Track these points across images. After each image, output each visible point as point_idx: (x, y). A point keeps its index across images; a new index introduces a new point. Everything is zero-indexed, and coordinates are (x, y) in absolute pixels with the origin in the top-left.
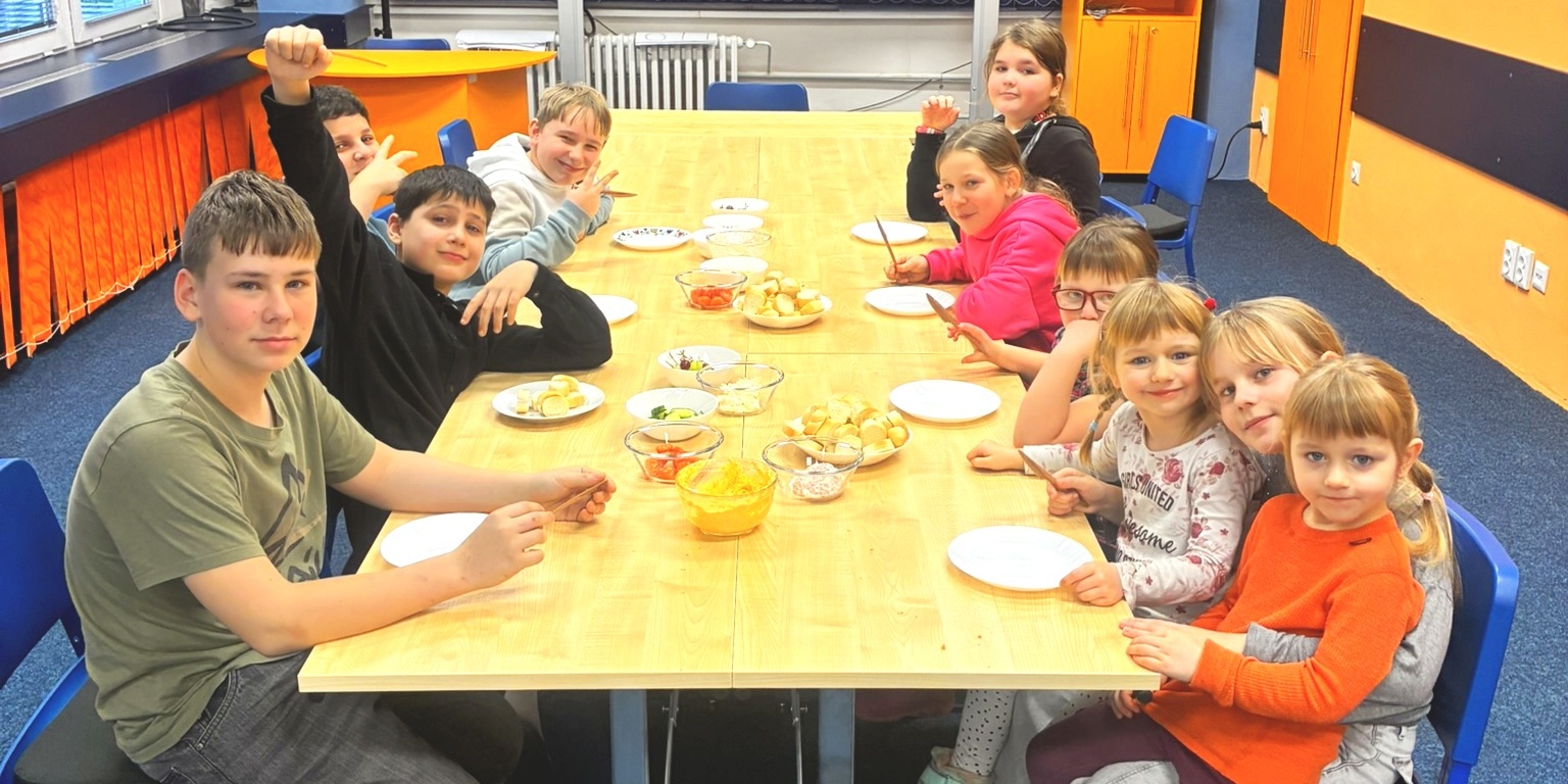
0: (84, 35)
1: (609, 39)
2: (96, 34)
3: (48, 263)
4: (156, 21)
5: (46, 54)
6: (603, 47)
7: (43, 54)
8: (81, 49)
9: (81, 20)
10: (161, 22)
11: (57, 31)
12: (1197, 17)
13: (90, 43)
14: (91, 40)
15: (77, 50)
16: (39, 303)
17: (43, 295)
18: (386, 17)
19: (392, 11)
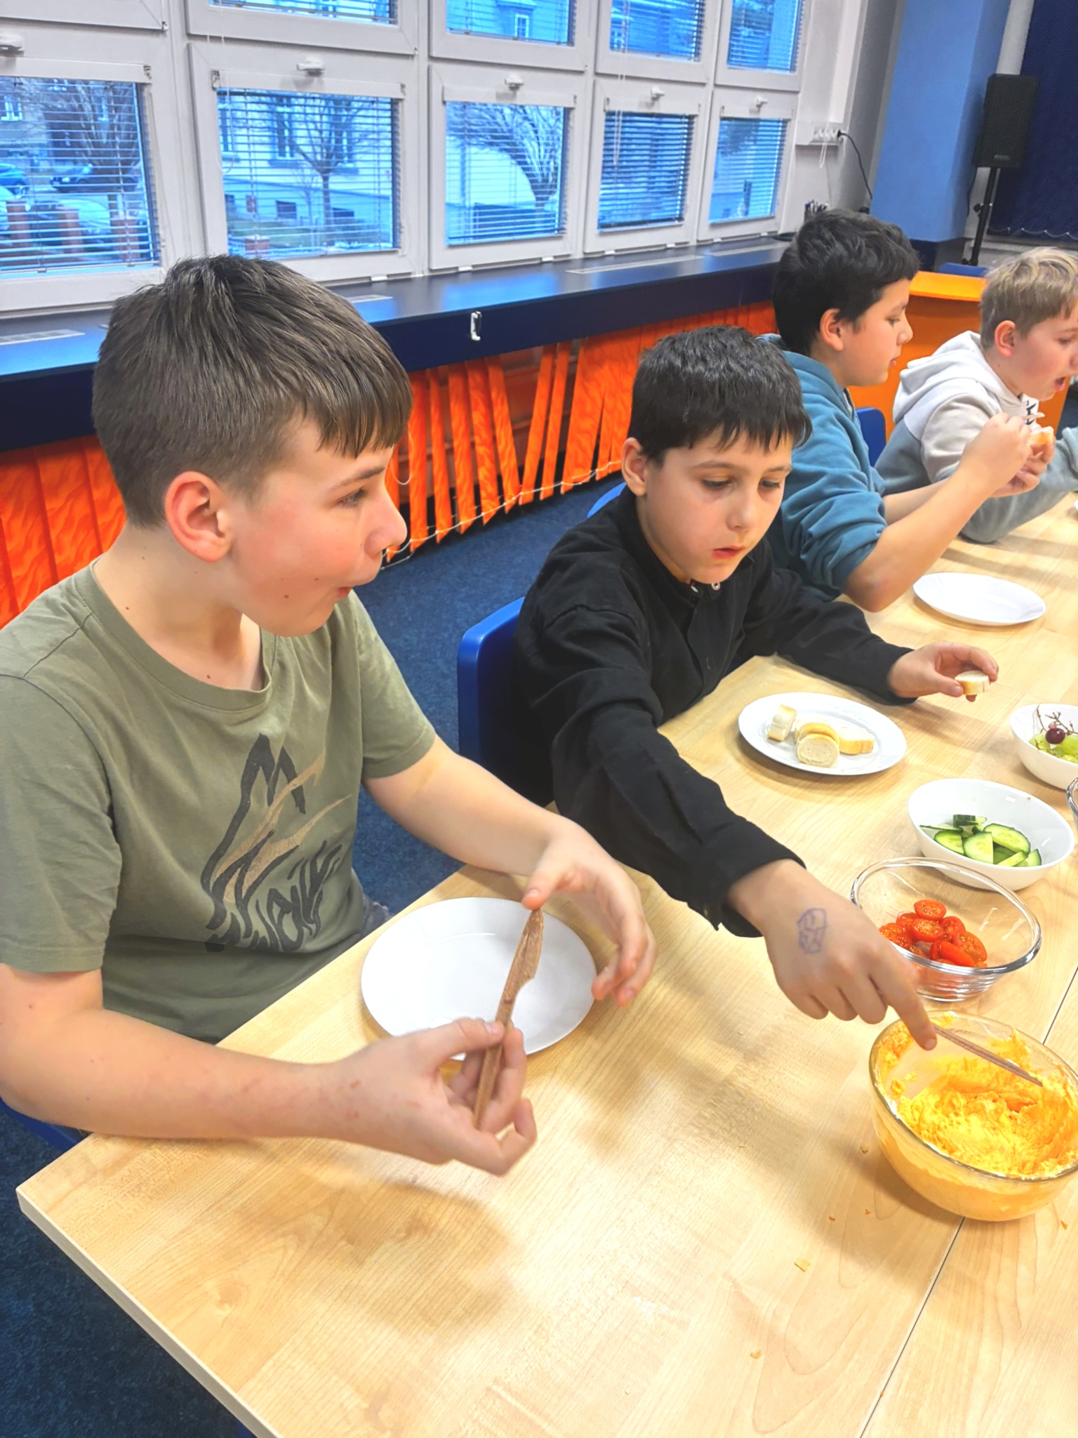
0: (706, 234)
2: (718, 235)
3: (598, 420)
4: (776, 232)
5: (669, 246)
7: (665, 245)
8: (702, 245)
9: (706, 222)
10: (780, 232)
11: (683, 227)
13: (710, 242)
14: (712, 240)
15: (698, 246)
16: (584, 451)
17: (589, 446)
18: (976, 251)
19: (984, 245)
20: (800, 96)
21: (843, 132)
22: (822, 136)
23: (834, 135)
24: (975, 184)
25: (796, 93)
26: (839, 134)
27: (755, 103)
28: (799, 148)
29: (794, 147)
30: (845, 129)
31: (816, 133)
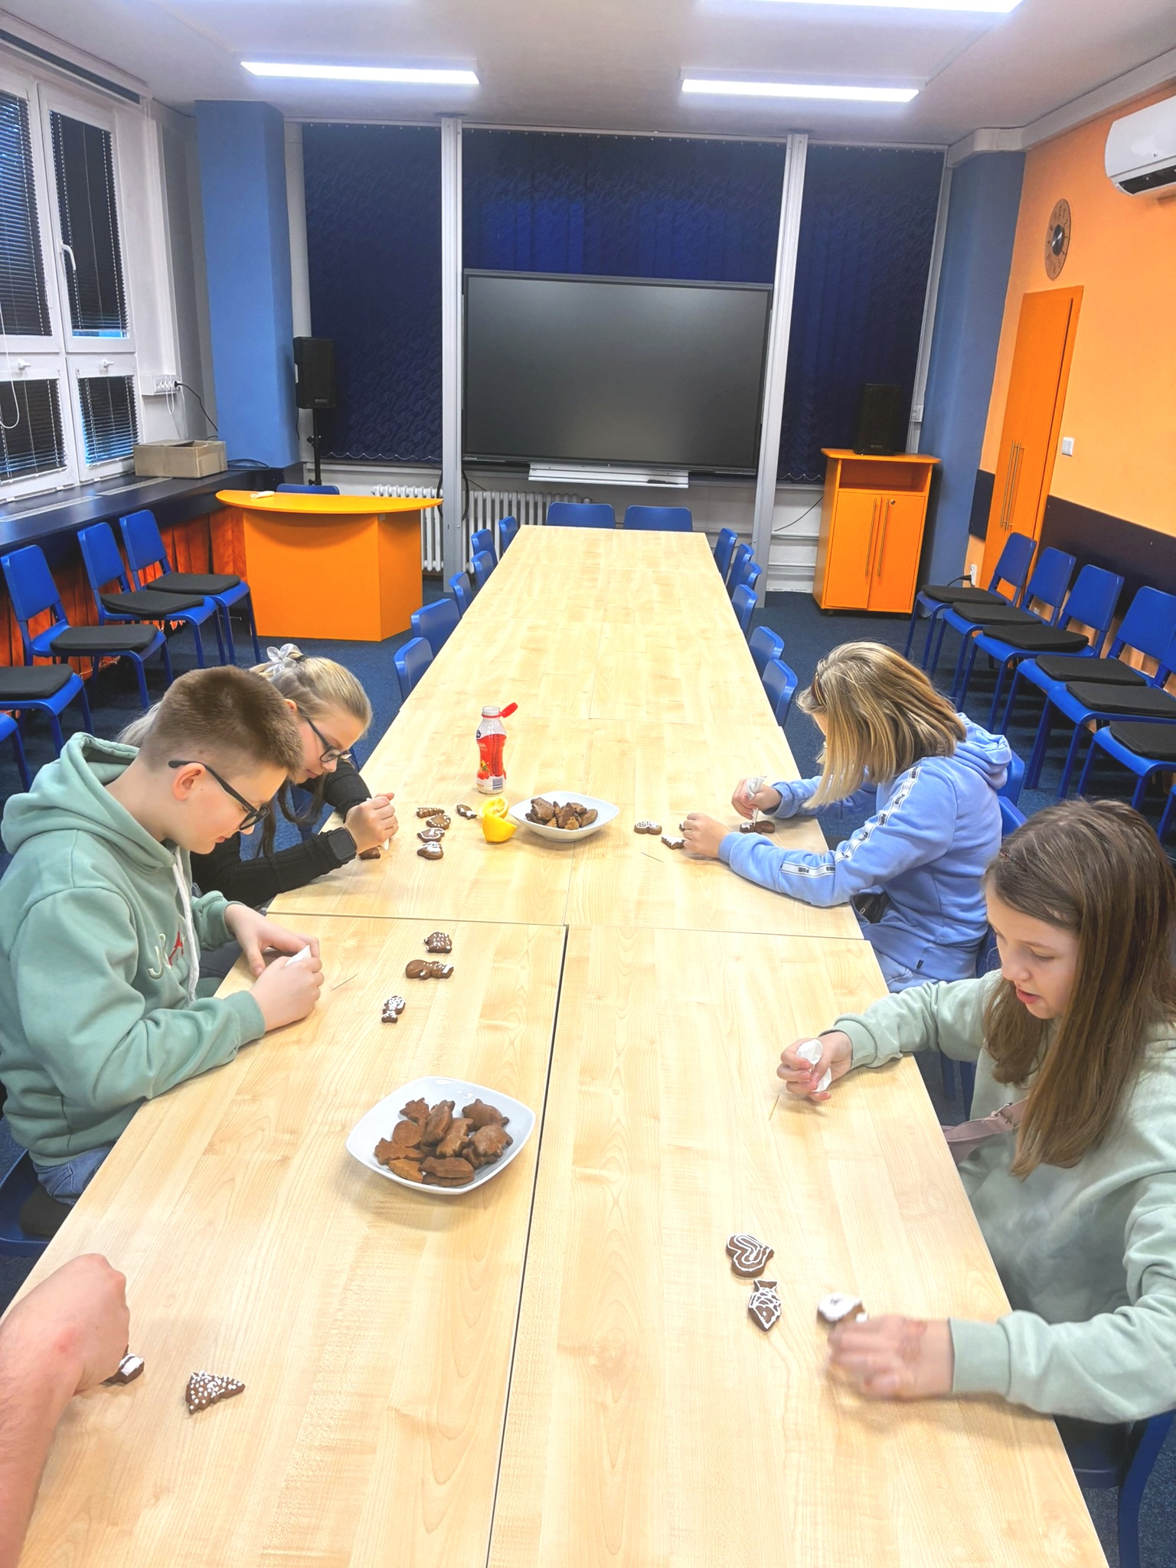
0: (87, 476)
1: (479, 495)
2: (98, 475)
5: (58, 489)
6: (476, 501)
7: (55, 488)
8: (85, 486)
9: (85, 466)
11: (66, 472)
12: (926, 493)
13: (92, 482)
14: (92, 480)
15: (82, 486)
18: (318, 472)
19: (322, 467)
20: (136, 355)
21: (178, 382)
22: (163, 387)
23: (172, 385)
24: (299, 421)
25: (132, 353)
26: (176, 384)
27: (103, 365)
28: (145, 397)
29: (141, 397)
30: (179, 380)
31: (157, 385)
